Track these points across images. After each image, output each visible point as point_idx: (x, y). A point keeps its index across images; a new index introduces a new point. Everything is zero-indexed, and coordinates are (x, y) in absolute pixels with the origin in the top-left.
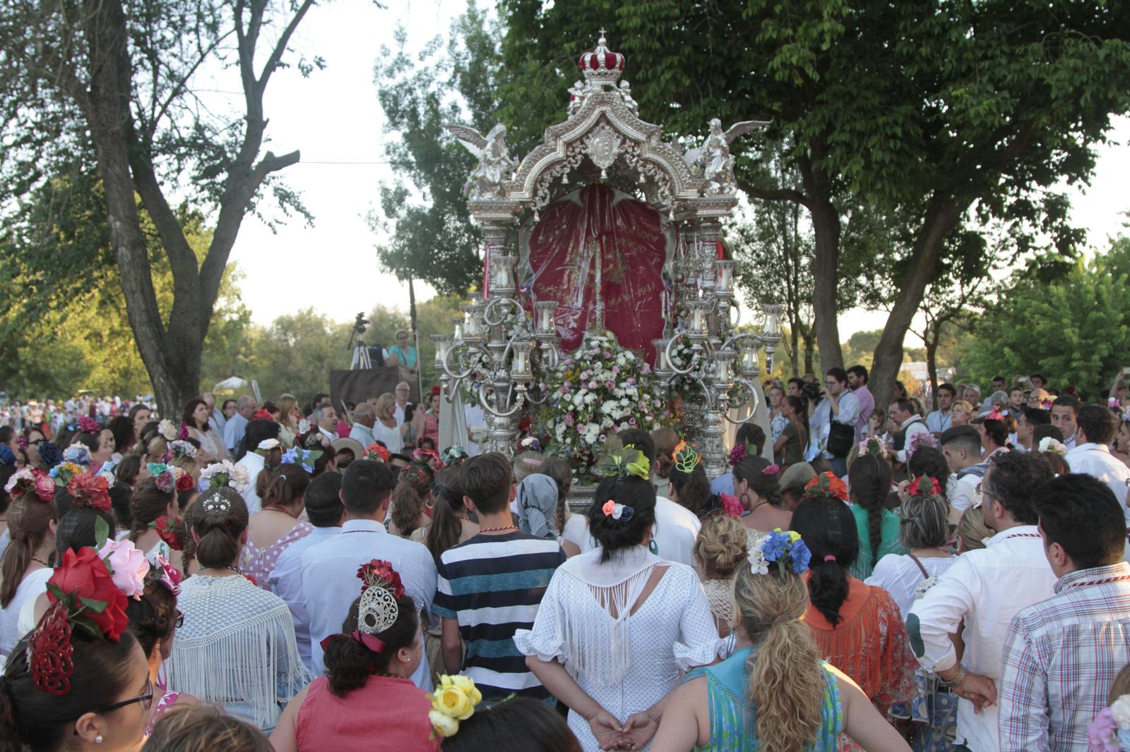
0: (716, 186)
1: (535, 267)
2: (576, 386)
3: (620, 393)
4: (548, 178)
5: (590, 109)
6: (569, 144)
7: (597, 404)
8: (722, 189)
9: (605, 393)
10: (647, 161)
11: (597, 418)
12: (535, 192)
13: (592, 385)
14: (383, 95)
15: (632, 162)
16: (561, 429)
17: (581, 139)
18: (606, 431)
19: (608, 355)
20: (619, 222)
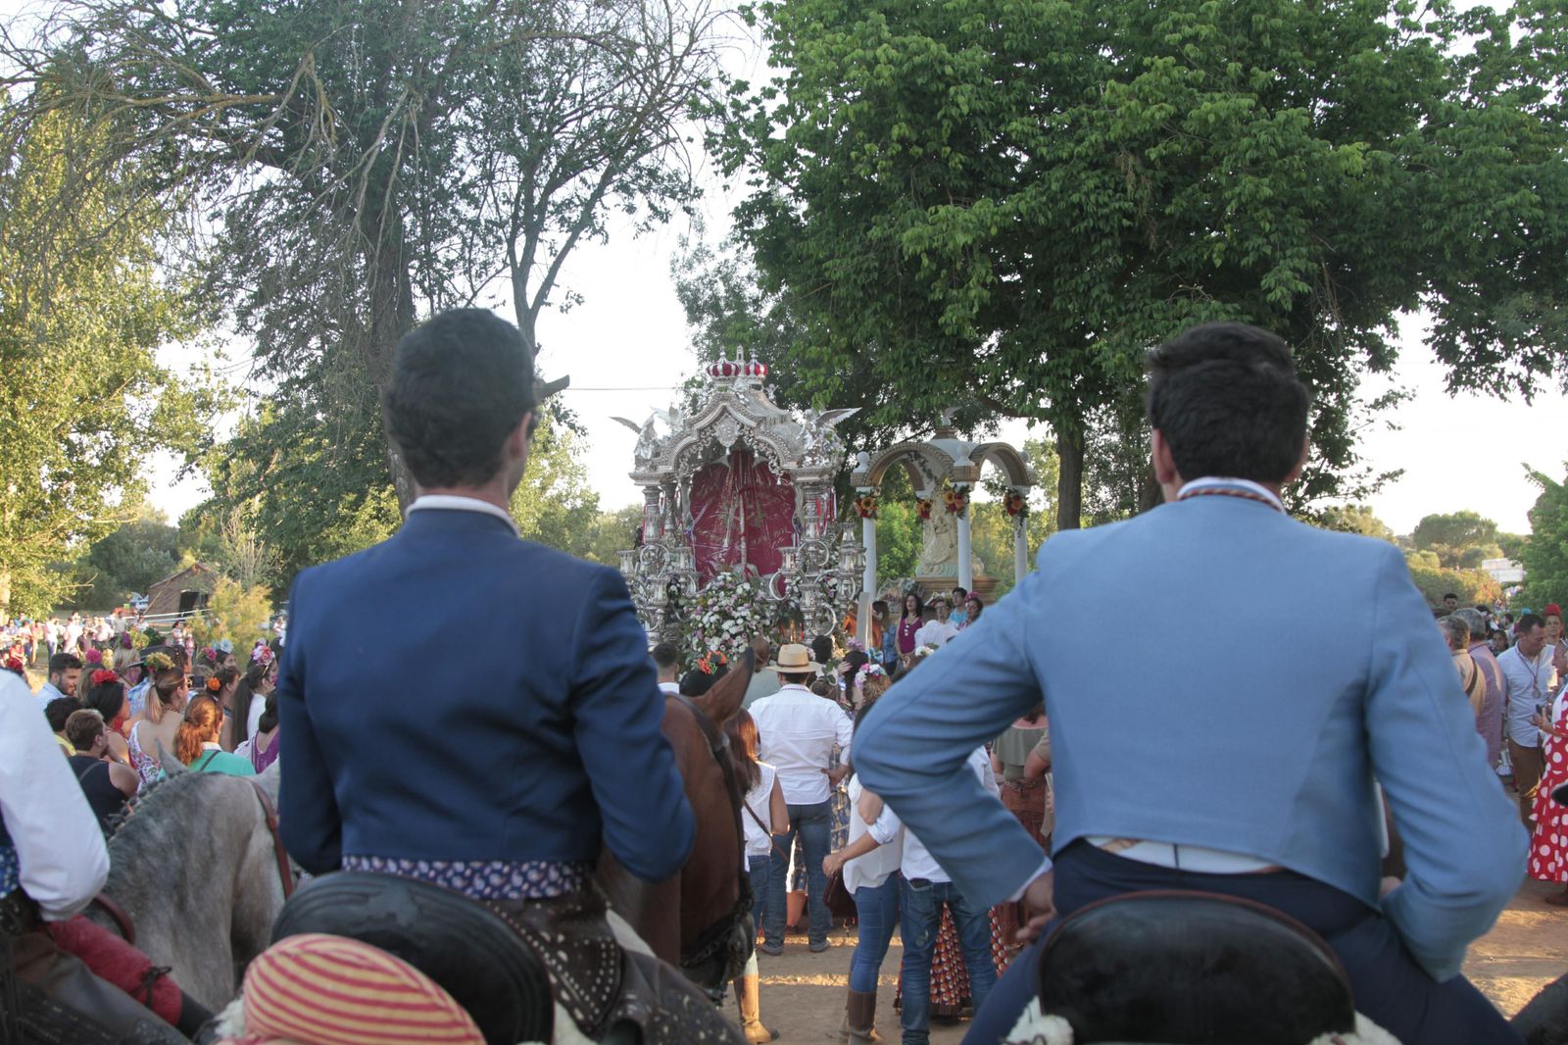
0: (809, 459)
1: (695, 515)
2: (706, 609)
3: (736, 614)
4: (687, 454)
5: (715, 405)
6: (700, 431)
7: (719, 623)
8: (814, 462)
9: (725, 615)
10: (759, 441)
11: (719, 632)
12: (677, 466)
13: (716, 608)
14: (682, 289)
15: (748, 442)
16: (695, 641)
17: (711, 425)
18: (725, 643)
19: (730, 586)
20: (759, 480)
